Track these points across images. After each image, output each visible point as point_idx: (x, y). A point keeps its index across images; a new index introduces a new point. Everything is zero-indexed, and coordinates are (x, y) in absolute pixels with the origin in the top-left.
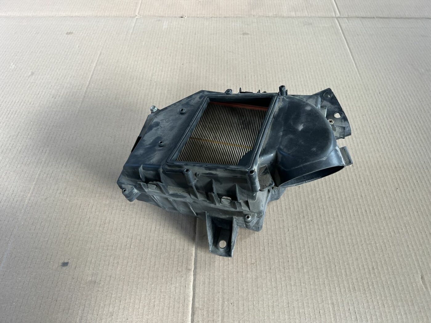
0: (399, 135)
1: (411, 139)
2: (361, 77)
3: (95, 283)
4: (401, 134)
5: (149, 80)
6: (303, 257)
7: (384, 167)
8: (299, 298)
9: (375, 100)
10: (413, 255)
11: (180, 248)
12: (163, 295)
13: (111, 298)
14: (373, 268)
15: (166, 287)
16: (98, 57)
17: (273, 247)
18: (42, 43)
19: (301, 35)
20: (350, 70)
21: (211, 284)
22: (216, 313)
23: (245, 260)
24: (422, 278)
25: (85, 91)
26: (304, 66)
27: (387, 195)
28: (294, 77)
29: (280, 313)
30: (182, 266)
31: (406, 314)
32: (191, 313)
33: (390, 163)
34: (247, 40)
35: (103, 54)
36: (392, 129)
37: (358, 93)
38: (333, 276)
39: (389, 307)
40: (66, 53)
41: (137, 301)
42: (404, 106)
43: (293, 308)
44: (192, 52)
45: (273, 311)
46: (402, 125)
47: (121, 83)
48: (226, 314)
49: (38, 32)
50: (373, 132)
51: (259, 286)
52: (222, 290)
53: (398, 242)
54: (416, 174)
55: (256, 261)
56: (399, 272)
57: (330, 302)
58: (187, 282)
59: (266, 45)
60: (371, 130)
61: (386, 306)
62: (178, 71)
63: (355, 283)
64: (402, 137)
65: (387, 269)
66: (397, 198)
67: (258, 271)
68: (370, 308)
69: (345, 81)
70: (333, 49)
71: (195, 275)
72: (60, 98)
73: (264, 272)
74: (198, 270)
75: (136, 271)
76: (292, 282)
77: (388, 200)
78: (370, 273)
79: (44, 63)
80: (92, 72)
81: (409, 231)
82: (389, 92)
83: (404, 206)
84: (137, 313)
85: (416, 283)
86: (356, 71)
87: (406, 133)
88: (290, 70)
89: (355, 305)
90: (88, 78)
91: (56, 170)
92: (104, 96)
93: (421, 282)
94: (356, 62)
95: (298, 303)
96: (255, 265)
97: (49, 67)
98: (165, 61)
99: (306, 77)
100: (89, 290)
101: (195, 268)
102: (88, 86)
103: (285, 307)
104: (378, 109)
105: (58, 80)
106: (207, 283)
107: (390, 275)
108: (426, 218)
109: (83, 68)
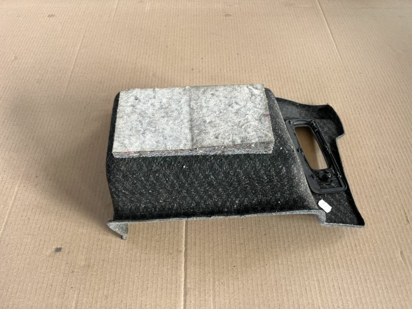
0: (379, 115)
1: (390, 119)
2: (342, 58)
3: (89, 267)
4: (380, 114)
5: (134, 63)
6: (289, 237)
7: (364, 147)
8: (286, 276)
9: (355, 81)
10: (393, 232)
11: (171, 230)
12: (156, 277)
13: (105, 281)
14: (355, 245)
15: (158, 269)
16: (81, 40)
17: (260, 227)
18: (24, 26)
19: (283, 16)
20: (331, 51)
21: (201, 265)
22: (208, 293)
23: (234, 240)
24: (402, 253)
25: (69, 75)
26: (286, 48)
27: (368, 174)
28: (277, 59)
29: (269, 291)
30: (173, 248)
31: (387, 288)
32: (183, 294)
33: (370, 143)
34: (230, 21)
35: (87, 37)
36: (371, 109)
37: (339, 74)
38: (318, 254)
39: (370, 282)
40: (49, 36)
41: (131, 284)
42: (383, 87)
43: (281, 286)
44: (175, 34)
45: (262, 289)
46: (381, 105)
47: (106, 67)
48: (217, 293)
49: (19, 15)
50: (353, 112)
51: (247, 265)
52: (213, 271)
53: (379, 220)
54: (395, 154)
55: (244, 242)
56: (380, 249)
57: (315, 279)
58: (178, 264)
59: (248, 27)
60: (352, 111)
61: (368, 281)
62: (162, 53)
63: (339, 261)
64: (381, 117)
65: (369, 246)
66: (377, 177)
67: (247, 251)
68: (353, 283)
69: (326, 63)
70: (314, 30)
71: (186, 256)
72: (44, 83)
73: (253, 252)
74: (189, 252)
75: (128, 255)
76: (279, 261)
77: (369, 180)
78: (352, 250)
79: (27, 47)
80: (76, 55)
81: (388, 209)
82: (369, 73)
83: (384, 185)
84: (131, 295)
85: (395, 258)
86: (337, 53)
87: (385, 114)
88: (272, 52)
89: (339, 281)
90: (73, 62)
91: (44, 156)
92: (89, 80)
93: (401, 257)
94: (337, 43)
95: (285, 281)
96: (243, 245)
97: (32, 51)
98: (149, 43)
99: (288, 58)
100: (83, 274)
101: (186, 250)
102: (73, 69)
103: (273, 285)
104: (358, 90)
105: (41, 64)
106: (197, 264)
107: (371, 251)
108: (404, 196)
109: (67, 52)
